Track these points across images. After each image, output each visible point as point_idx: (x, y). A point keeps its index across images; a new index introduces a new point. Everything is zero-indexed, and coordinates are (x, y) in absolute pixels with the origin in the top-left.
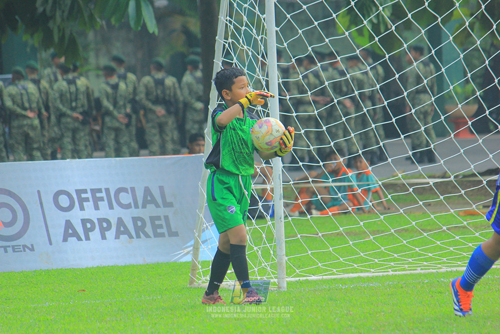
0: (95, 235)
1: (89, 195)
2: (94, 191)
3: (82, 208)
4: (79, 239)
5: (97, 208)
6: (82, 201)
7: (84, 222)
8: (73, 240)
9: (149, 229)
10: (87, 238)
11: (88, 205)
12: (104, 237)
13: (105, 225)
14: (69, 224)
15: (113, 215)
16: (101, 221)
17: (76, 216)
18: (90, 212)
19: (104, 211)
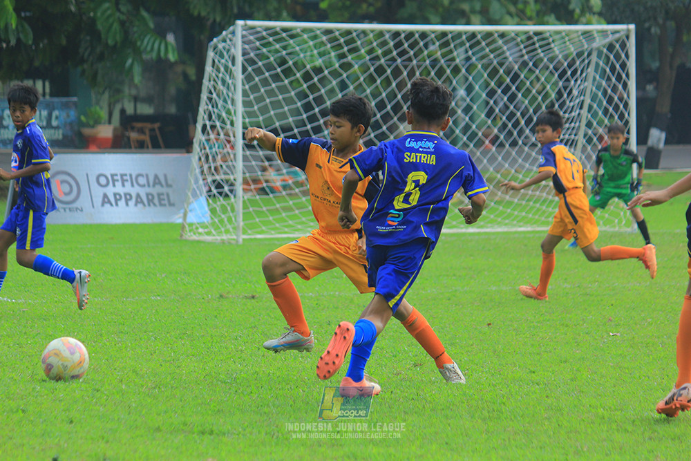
0: (122, 203)
1: (119, 178)
2: (122, 176)
3: (114, 185)
4: (111, 205)
5: (123, 185)
6: (114, 181)
7: (115, 195)
8: (107, 206)
9: (156, 201)
10: (117, 205)
11: (119, 184)
12: (127, 204)
13: (128, 197)
14: (105, 196)
15: (134, 191)
16: (125, 195)
17: (110, 191)
18: (119, 189)
19: (128, 188)
